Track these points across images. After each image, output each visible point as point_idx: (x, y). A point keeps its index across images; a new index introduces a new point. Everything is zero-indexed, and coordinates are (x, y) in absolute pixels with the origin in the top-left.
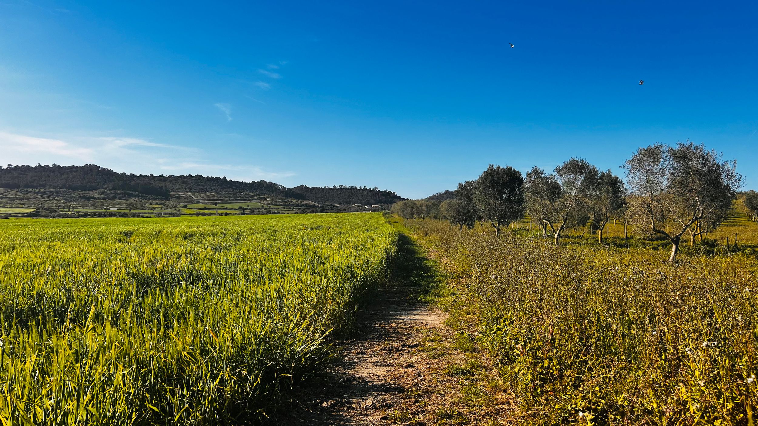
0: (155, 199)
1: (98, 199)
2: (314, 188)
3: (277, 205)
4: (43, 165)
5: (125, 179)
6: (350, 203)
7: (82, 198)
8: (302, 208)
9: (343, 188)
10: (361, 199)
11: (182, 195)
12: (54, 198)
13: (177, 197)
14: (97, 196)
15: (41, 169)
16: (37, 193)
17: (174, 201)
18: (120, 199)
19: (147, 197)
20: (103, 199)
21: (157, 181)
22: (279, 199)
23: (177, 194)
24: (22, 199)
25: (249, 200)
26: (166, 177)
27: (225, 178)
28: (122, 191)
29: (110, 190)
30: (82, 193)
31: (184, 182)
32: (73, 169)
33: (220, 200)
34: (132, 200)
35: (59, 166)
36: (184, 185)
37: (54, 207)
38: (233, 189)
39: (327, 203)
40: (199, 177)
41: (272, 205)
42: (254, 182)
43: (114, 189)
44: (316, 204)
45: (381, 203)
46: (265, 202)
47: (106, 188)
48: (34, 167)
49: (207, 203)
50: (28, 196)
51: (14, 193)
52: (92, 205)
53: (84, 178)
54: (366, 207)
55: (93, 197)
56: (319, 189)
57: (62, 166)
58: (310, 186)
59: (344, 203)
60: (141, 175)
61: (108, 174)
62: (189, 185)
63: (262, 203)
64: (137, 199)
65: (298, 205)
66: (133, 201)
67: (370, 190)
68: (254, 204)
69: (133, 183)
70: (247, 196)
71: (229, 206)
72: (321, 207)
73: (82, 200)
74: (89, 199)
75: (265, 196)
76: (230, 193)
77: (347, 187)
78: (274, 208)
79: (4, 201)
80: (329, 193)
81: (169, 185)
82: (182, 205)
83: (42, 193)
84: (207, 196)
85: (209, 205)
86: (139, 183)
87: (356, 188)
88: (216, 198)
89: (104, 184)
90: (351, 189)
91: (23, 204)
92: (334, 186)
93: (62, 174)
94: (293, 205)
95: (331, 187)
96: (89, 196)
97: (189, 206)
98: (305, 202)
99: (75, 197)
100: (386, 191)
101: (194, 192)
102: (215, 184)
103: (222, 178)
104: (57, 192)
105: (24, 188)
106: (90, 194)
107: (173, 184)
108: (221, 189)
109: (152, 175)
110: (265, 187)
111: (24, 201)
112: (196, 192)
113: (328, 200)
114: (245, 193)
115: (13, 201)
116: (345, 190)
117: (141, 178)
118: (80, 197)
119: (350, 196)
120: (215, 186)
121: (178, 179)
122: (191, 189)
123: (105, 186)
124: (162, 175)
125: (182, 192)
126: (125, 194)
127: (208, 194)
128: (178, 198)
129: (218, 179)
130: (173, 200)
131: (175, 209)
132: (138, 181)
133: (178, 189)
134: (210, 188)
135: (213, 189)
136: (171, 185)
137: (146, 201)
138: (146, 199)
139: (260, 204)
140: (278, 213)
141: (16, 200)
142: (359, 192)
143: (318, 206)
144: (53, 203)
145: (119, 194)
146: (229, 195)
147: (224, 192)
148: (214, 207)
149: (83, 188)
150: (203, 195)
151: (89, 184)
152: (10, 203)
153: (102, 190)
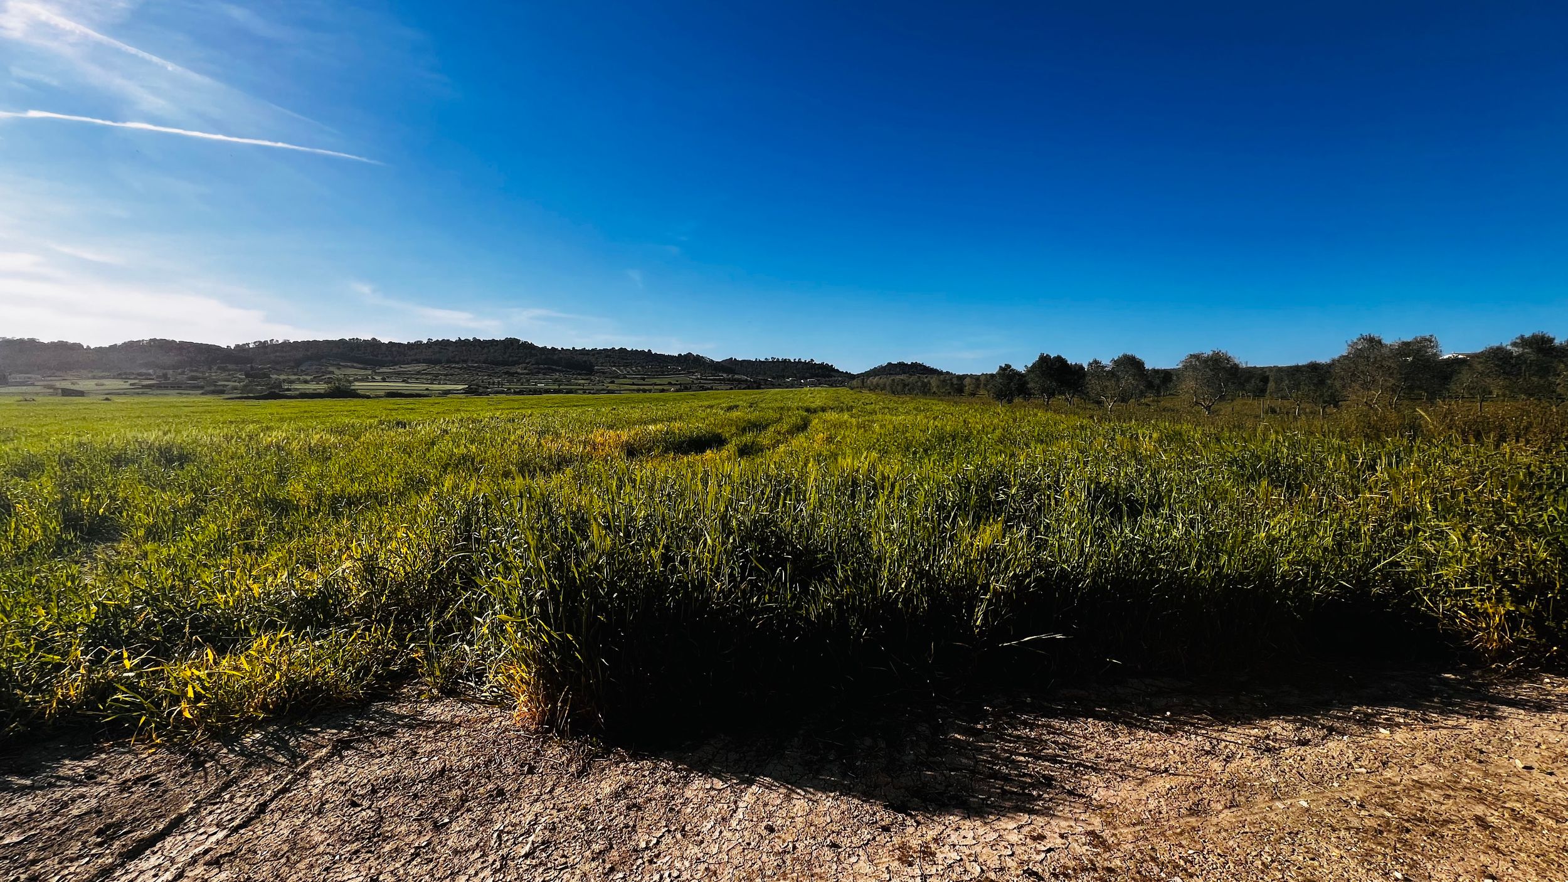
0: (580, 374)
1: (522, 374)
2: (744, 361)
3: (706, 379)
4: (462, 339)
5: (546, 352)
6: (784, 377)
7: (506, 373)
8: (735, 382)
9: (775, 360)
10: (795, 372)
11: (607, 369)
12: (478, 374)
13: (602, 372)
14: (520, 372)
15: (461, 343)
16: (460, 369)
17: (600, 376)
18: (546, 374)
19: (572, 372)
20: (527, 374)
21: (579, 355)
22: (708, 373)
23: (602, 369)
24: (446, 375)
25: (677, 375)
26: (589, 351)
27: (650, 351)
28: (545, 366)
29: (532, 365)
30: (505, 369)
31: (607, 356)
32: (493, 343)
33: (647, 375)
34: (557, 375)
35: (479, 340)
36: (608, 359)
37: (481, 384)
38: (659, 363)
39: (760, 378)
40: (623, 351)
41: (702, 379)
42: (680, 355)
43: (537, 363)
44: (748, 379)
45: (818, 377)
46: (694, 377)
47: (528, 363)
48: (454, 341)
49: (634, 377)
50: (452, 372)
51: (437, 369)
52: (518, 381)
53: (505, 353)
54: (802, 381)
55: (516, 373)
56: (749, 362)
57: (482, 340)
58: (740, 359)
59: (778, 377)
60: (562, 349)
61: (529, 348)
62: (613, 360)
63: (691, 379)
64: (562, 374)
65: (729, 380)
67: (806, 363)
68: (683, 379)
69: (554, 357)
70: (675, 371)
71: (658, 382)
72: (754, 382)
73: (508, 377)
74: (512, 374)
75: (693, 370)
76: (657, 367)
77: (780, 360)
78: (706, 384)
79: (429, 377)
80: (760, 366)
81: (593, 360)
82: (609, 380)
83: (465, 368)
84: (633, 370)
85: (636, 380)
86: (560, 358)
87: (790, 361)
88: (642, 373)
89: (525, 359)
90: (785, 361)
91: (449, 380)
92: (766, 359)
93: (483, 349)
94: (724, 380)
95: (763, 360)
96: (512, 371)
97: (616, 381)
98: (736, 376)
99: (498, 373)
100: (823, 364)
101: (618, 366)
102: (641, 357)
103: (647, 351)
104: (479, 368)
105: (447, 363)
106: (513, 370)
107: (597, 359)
108: (647, 363)
109: (573, 348)
110: (692, 361)
111: (449, 378)
112: (622, 366)
113: (760, 374)
114: (672, 367)
115: (438, 376)
116: (777, 363)
117: (562, 352)
118: (504, 373)
119: (784, 370)
120: (641, 360)
121: (602, 353)
122: (616, 363)
123: (527, 360)
124: (585, 348)
125: (607, 367)
126: (549, 369)
128: (604, 373)
129: (643, 352)
130: (598, 375)
131: (603, 385)
132: (560, 355)
133: (602, 363)
134: (635, 363)
135: (639, 364)
138: (571, 374)
139: (688, 379)
140: (711, 389)
141: (440, 377)
142: (793, 365)
143: (751, 381)
144: (479, 379)
145: (543, 369)
146: (655, 370)
147: (651, 366)
148: (642, 382)
149: (505, 363)
150: (628, 369)
151: (511, 359)
152: (435, 379)
153: (524, 365)
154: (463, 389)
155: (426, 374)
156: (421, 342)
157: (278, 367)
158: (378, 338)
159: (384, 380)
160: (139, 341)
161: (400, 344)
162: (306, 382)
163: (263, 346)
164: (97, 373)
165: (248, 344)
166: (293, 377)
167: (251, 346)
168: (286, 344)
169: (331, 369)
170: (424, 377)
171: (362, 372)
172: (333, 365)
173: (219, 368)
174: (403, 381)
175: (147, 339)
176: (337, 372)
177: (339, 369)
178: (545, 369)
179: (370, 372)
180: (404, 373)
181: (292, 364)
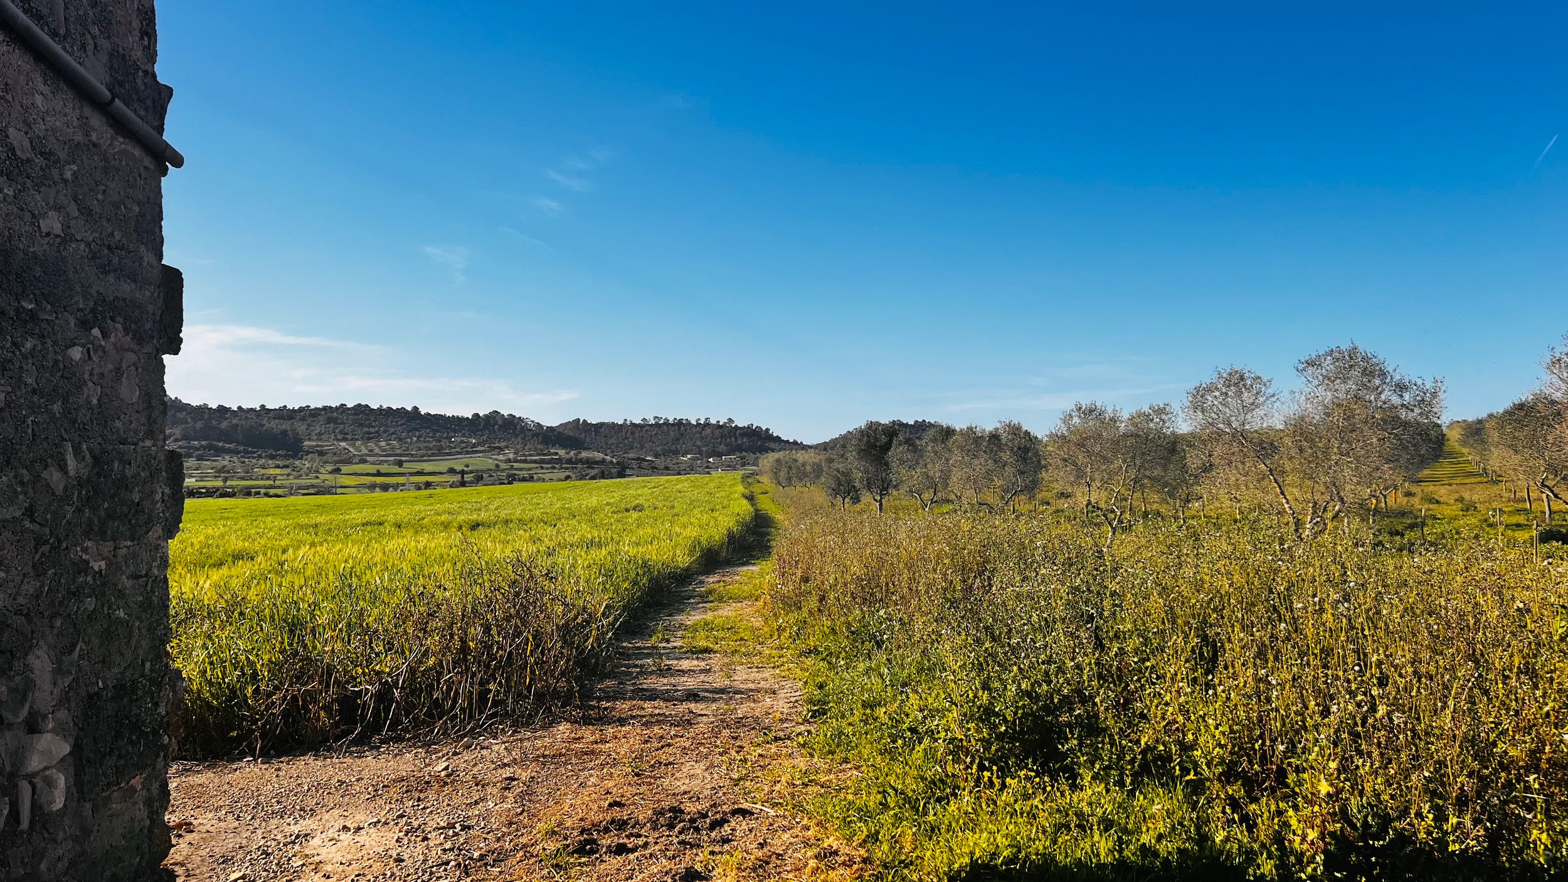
0: (272, 457)
2: (602, 425)
3: (525, 461)
5: (206, 416)
6: (676, 453)
8: (579, 466)
9: (662, 422)
10: (699, 443)
11: (327, 445)
13: (317, 451)
17: (313, 460)
18: (199, 458)
19: (254, 453)
21: (275, 418)
22: (530, 449)
23: (318, 446)
25: (468, 453)
26: (293, 410)
27: (416, 408)
28: (203, 443)
29: (176, 440)
31: (330, 420)
33: (406, 455)
34: (225, 461)
36: (332, 425)
38: (435, 431)
39: (631, 455)
40: (362, 410)
41: (516, 461)
42: (476, 415)
44: (608, 458)
45: (741, 452)
46: (501, 457)
49: (381, 461)
54: (711, 460)
56: (613, 426)
58: (593, 420)
59: (666, 453)
60: (240, 408)
61: (171, 407)
62: (342, 427)
63: (496, 460)
64: (235, 459)
65: (569, 461)
66: (226, 463)
67: (719, 426)
68: (481, 462)
69: (224, 425)
70: (464, 445)
71: (428, 467)
72: (618, 463)
75: (502, 444)
76: (428, 439)
77: (671, 421)
78: (521, 469)
80: (633, 433)
81: (301, 428)
82: (330, 468)
84: (380, 447)
85: (386, 466)
86: (237, 425)
87: (689, 423)
88: (398, 452)
90: (679, 424)
92: (644, 420)
94: (559, 461)
95: (638, 421)
97: (345, 469)
98: (584, 454)
100: (750, 427)
101: (352, 440)
102: (397, 422)
103: (409, 409)
107: (309, 425)
108: (409, 432)
109: (263, 406)
110: (500, 426)
112: (357, 440)
113: (632, 448)
114: (459, 439)
116: (665, 428)
117: (240, 414)
119: (678, 439)
120: (397, 425)
121: (319, 415)
122: (348, 434)
124: (285, 406)
125: (328, 441)
126: (210, 447)
127: (383, 444)
128: (321, 453)
129: (401, 412)
130: (310, 456)
131: (317, 477)
132: (235, 421)
133: (320, 434)
134: (385, 432)
135: (393, 433)
136: (304, 427)
137: (254, 461)
138: (253, 458)
139: (490, 461)
140: (531, 479)
142: (694, 430)
143: (612, 462)
145: (197, 449)
146: (426, 445)
147: (415, 439)
148: (396, 469)
150: (371, 445)
178: (204, 447)
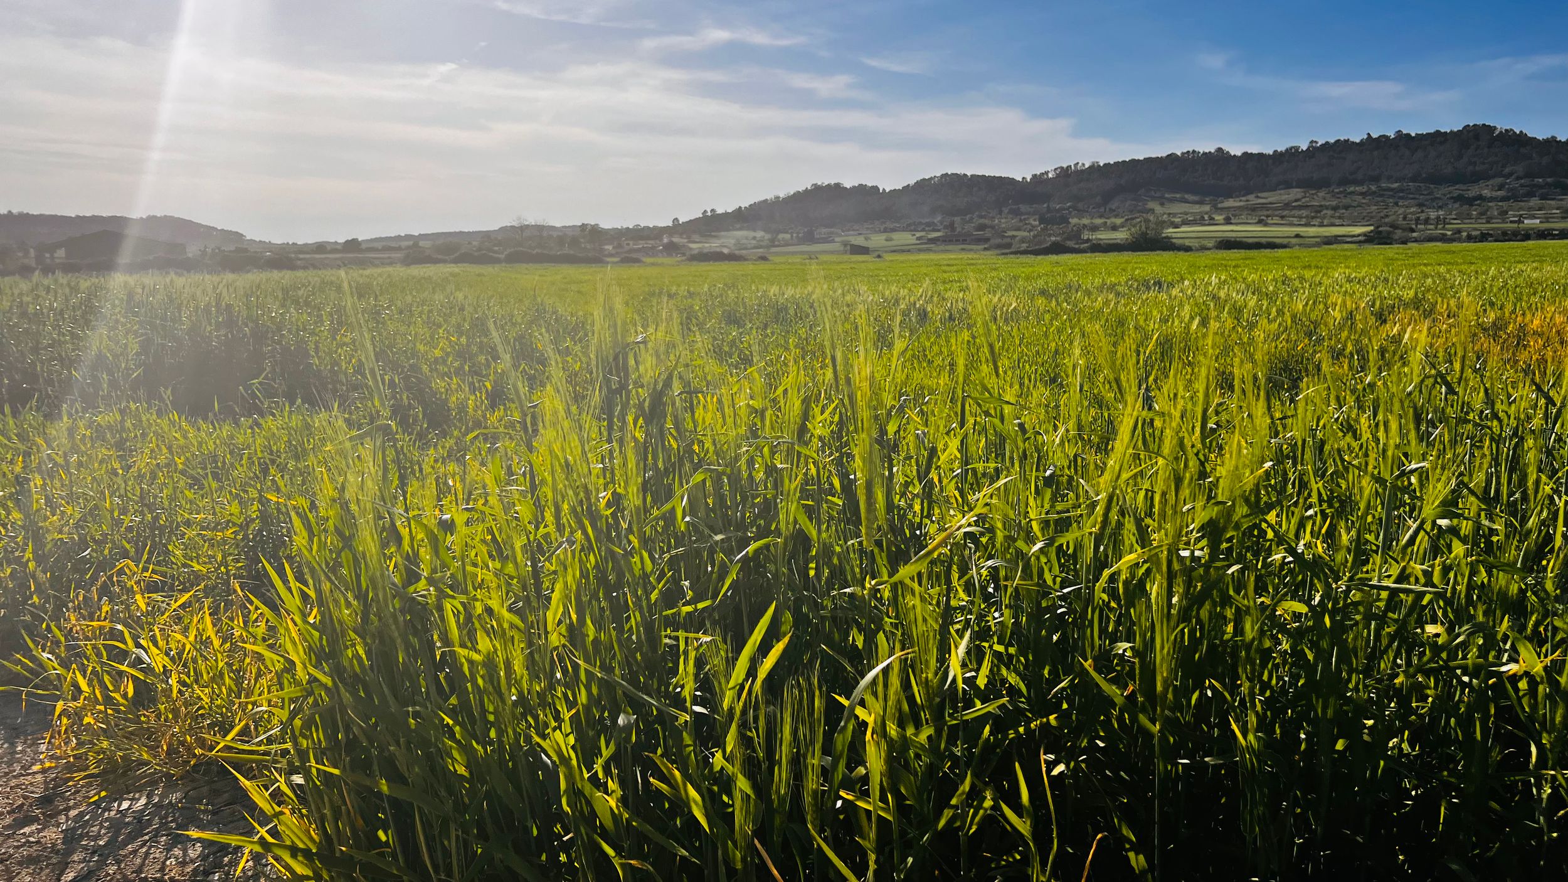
1: (1492, 199)
4: (1375, 135)
5: (1554, 150)
7: (1456, 199)
12: (1396, 204)
14: (1489, 195)
15: (1374, 144)
16: (1363, 194)
18: (1543, 197)
20: (1503, 199)
24: (1335, 208)
28: (1549, 180)
29: (1518, 178)
30: (1456, 190)
32: (1437, 138)
35: (1408, 135)
37: (1401, 222)
43: (1529, 175)
47: (1508, 176)
48: (1358, 141)
50: (1347, 201)
51: (1320, 197)
52: (1482, 214)
53: (1460, 157)
55: (1480, 197)
57: (1413, 135)
61: (1517, 142)
73: (1457, 205)
74: (1470, 202)
79: (1304, 213)
83: (1374, 193)
89: (1504, 166)
91: (1340, 218)
93: (1413, 151)
96: (1472, 194)
99: (1440, 199)
104: (1402, 191)
105: (1339, 185)
106: (1473, 191)
111: (1343, 213)
115: (1320, 212)
118: (1452, 198)
123: (1507, 170)
126: (1557, 185)
141: (1325, 212)
144: (1398, 213)
145: (1540, 187)
149: (1457, 179)
151: (1470, 168)
152: (1315, 215)
153: (1500, 180)
154: (1364, 234)
155: (1300, 207)
156: (1297, 148)
157: (1080, 205)
158: (1226, 148)
159: (1228, 221)
160: (931, 179)
161: (1261, 155)
162: (1114, 228)
163: (1065, 173)
164: (889, 225)
165: (1047, 173)
166: (1098, 221)
167: (1050, 175)
168: (1095, 169)
169: (1151, 205)
170: (1296, 212)
171: (1197, 209)
172: (1153, 198)
173: (1011, 212)
174: (1260, 222)
175: (938, 175)
176: (1158, 209)
177: (1162, 204)
178: (1548, 185)
179: (1207, 208)
180: (1263, 207)
181: (1098, 199)
